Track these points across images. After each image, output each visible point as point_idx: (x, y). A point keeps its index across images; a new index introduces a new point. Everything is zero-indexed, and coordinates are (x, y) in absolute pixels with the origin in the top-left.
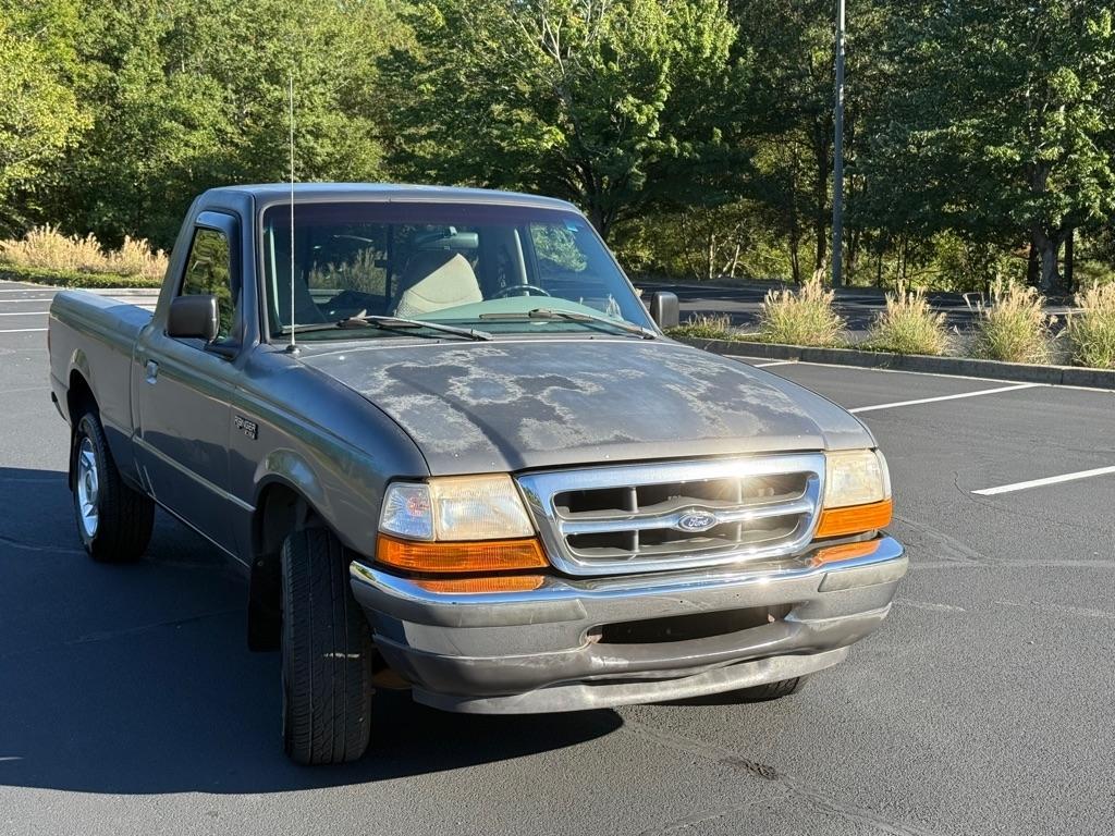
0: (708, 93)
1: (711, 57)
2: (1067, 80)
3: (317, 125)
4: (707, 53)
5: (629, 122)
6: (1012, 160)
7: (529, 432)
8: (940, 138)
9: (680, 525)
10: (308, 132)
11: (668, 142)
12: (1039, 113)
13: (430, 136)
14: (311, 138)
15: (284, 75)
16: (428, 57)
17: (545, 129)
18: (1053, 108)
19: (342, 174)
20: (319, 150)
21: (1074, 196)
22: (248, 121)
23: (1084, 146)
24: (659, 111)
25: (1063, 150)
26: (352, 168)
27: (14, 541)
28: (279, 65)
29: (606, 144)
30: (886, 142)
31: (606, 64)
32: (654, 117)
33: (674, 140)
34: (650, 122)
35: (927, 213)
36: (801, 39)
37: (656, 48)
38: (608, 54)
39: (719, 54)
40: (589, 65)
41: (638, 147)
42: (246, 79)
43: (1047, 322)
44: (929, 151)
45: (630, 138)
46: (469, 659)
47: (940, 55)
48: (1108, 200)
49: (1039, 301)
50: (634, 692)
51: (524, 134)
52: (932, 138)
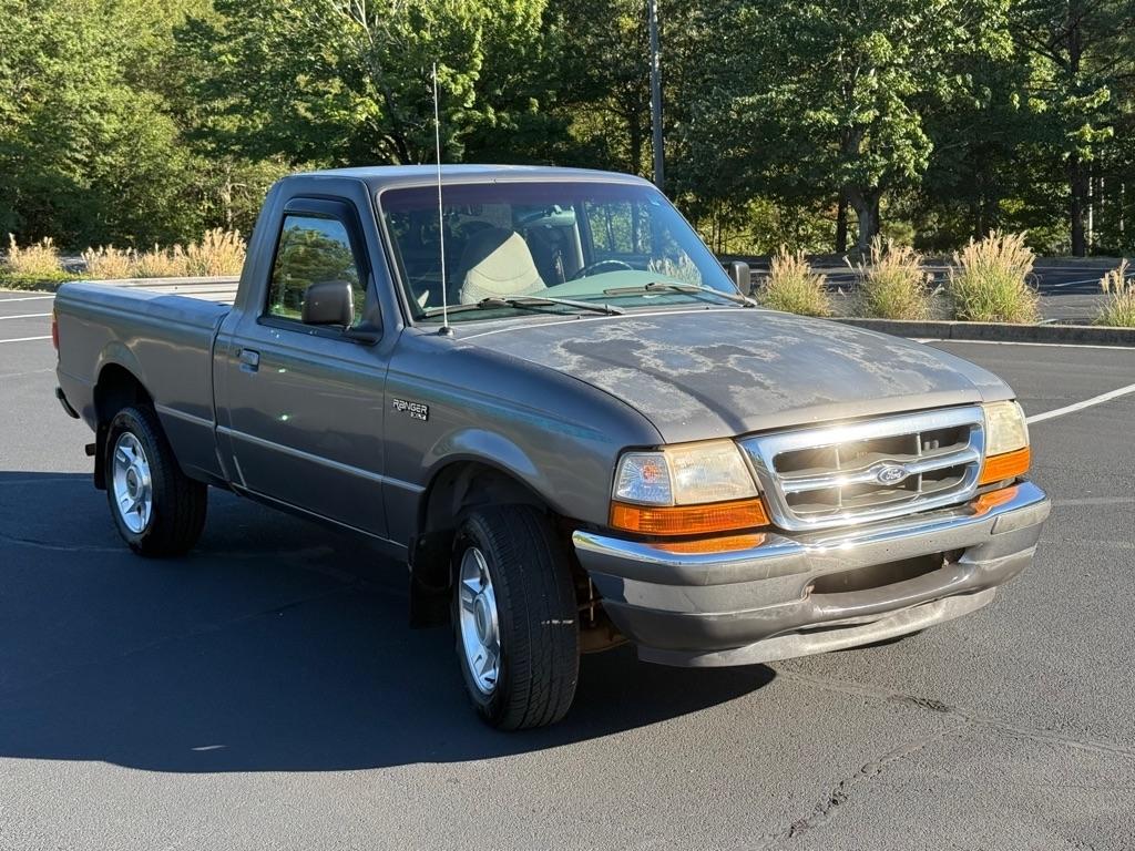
0: (522, 61)
1: (523, 25)
2: (879, 44)
3: (103, 101)
4: (519, 21)
5: (444, 92)
6: (830, 125)
7: (740, 397)
8: (761, 104)
9: (879, 479)
10: (92, 107)
11: (484, 111)
12: (851, 77)
13: (232, 110)
14: (97, 114)
15: (64, 47)
16: (227, 26)
17: (358, 100)
18: (865, 71)
19: (131, 152)
20: (106, 126)
21: (889, 158)
22: (28, 97)
23: (897, 108)
24: (474, 80)
25: (878, 113)
26: (143, 145)
27: (41, 543)
28: (56, 37)
29: (422, 116)
30: (708, 108)
31: (418, 33)
32: (470, 87)
33: (491, 110)
34: (466, 92)
35: (750, 177)
36: (610, 6)
37: (468, 16)
38: (417, 21)
39: (532, 22)
40: (399, 34)
41: (455, 118)
42: (22, 53)
43: (925, 280)
44: (750, 116)
45: (446, 108)
46: (711, 615)
47: (758, 21)
48: (921, 160)
49: (917, 260)
50: (839, 638)
51: (336, 106)
52: (753, 104)
